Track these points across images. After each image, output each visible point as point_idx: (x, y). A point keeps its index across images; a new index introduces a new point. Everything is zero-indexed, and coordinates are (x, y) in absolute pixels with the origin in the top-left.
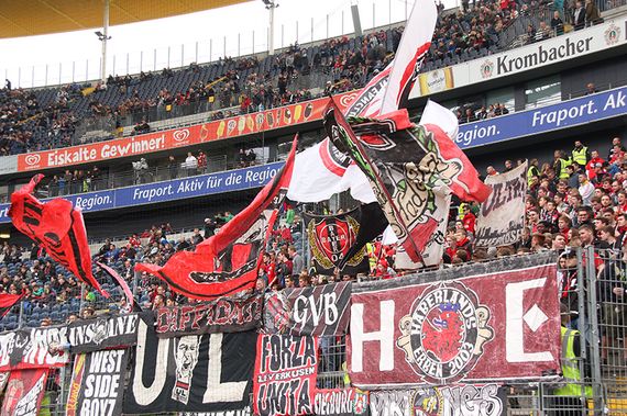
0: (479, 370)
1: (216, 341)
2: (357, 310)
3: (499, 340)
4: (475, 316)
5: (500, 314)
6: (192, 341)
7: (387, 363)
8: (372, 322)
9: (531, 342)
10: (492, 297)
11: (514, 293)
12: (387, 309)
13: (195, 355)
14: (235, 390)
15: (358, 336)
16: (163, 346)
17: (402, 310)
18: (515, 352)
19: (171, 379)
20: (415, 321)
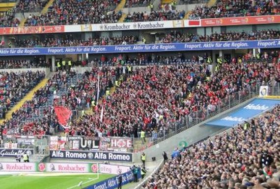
0: (125, 147)
1: (94, 142)
2: (112, 141)
3: (126, 145)
4: (124, 142)
5: (126, 143)
6: (90, 141)
7: (115, 146)
8: (114, 142)
9: (129, 145)
10: (126, 141)
11: (128, 141)
12: (115, 141)
13: (91, 143)
14: (97, 147)
15: (112, 143)
16: (86, 141)
17: (117, 141)
18: (128, 146)
19: (87, 145)
20: (118, 142)
